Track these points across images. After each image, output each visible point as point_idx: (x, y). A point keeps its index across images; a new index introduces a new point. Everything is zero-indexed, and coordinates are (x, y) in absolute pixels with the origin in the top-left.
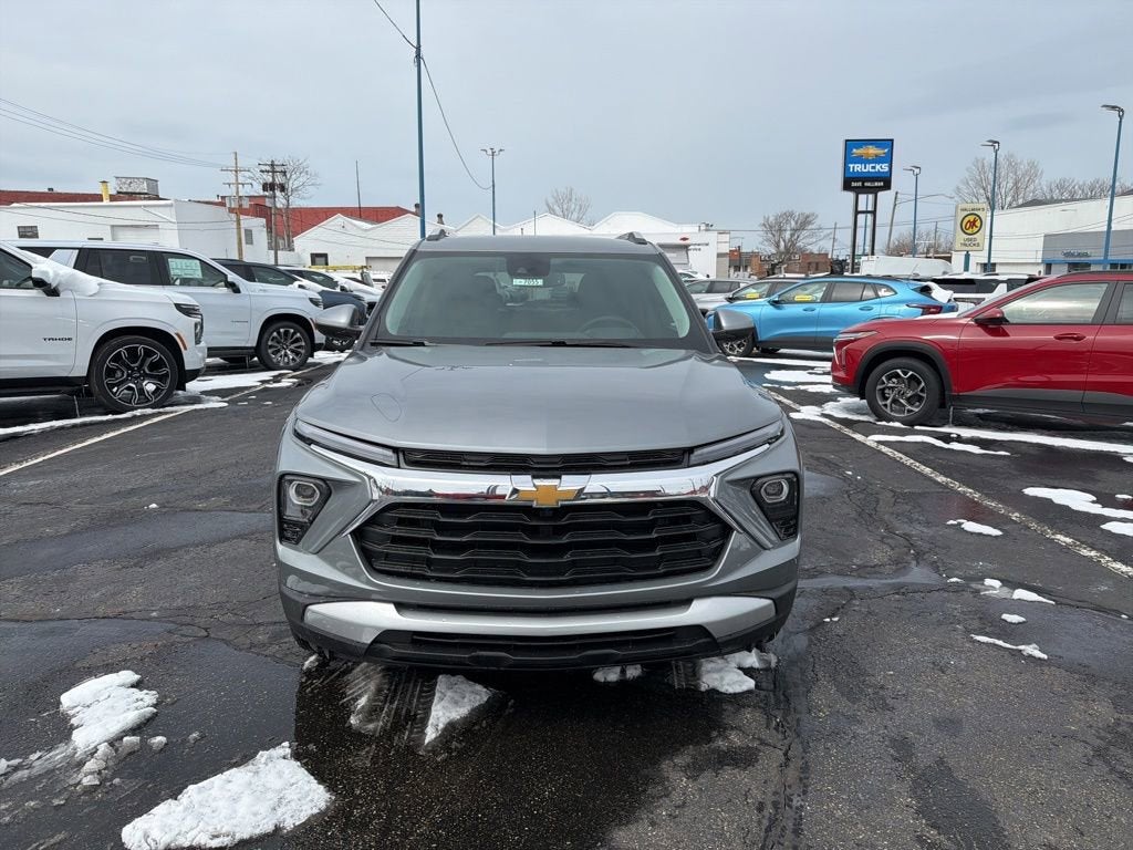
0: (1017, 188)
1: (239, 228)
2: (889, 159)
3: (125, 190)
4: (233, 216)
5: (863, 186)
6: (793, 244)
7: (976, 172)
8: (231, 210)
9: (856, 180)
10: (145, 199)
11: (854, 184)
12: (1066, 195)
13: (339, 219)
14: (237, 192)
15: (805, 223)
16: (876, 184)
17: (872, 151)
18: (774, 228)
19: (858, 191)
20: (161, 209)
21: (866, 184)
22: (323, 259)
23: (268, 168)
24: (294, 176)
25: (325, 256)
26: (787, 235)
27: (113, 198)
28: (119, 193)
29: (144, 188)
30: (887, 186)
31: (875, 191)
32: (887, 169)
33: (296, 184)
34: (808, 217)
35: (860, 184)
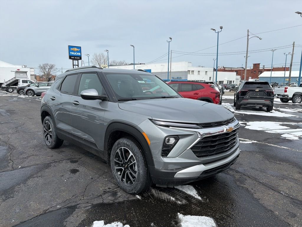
0: (105, 62)
2: (80, 52)
5: (74, 58)
6: (49, 73)
7: (95, 57)
9: (73, 56)
11: (72, 58)
12: (115, 64)
15: (52, 67)
16: (78, 58)
17: (76, 49)
18: (43, 68)
19: (74, 59)
21: (75, 58)
26: (47, 70)
30: (81, 59)
31: (78, 60)
32: (80, 54)
34: (52, 65)
35: (73, 58)
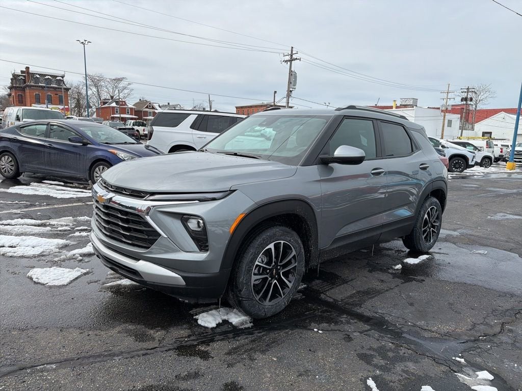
1: (444, 119)
3: (403, 104)
4: (443, 114)
8: (442, 111)
10: (411, 107)
13: (503, 114)
14: (446, 103)
20: (409, 111)
22: (489, 135)
23: (465, 90)
24: (482, 94)
25: (490, 133)
27: (397, 107)
28: (401, 105)
29: (411, 102)
33: (483, 97)
